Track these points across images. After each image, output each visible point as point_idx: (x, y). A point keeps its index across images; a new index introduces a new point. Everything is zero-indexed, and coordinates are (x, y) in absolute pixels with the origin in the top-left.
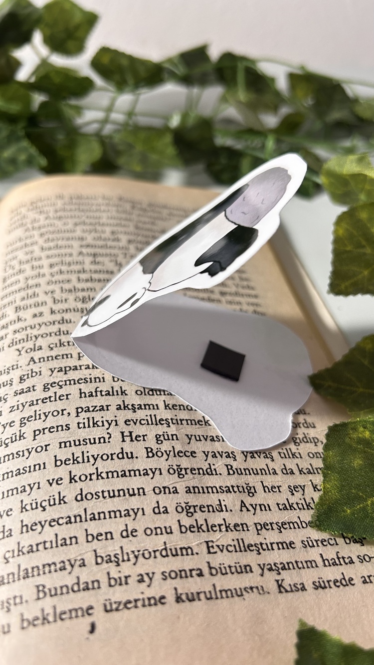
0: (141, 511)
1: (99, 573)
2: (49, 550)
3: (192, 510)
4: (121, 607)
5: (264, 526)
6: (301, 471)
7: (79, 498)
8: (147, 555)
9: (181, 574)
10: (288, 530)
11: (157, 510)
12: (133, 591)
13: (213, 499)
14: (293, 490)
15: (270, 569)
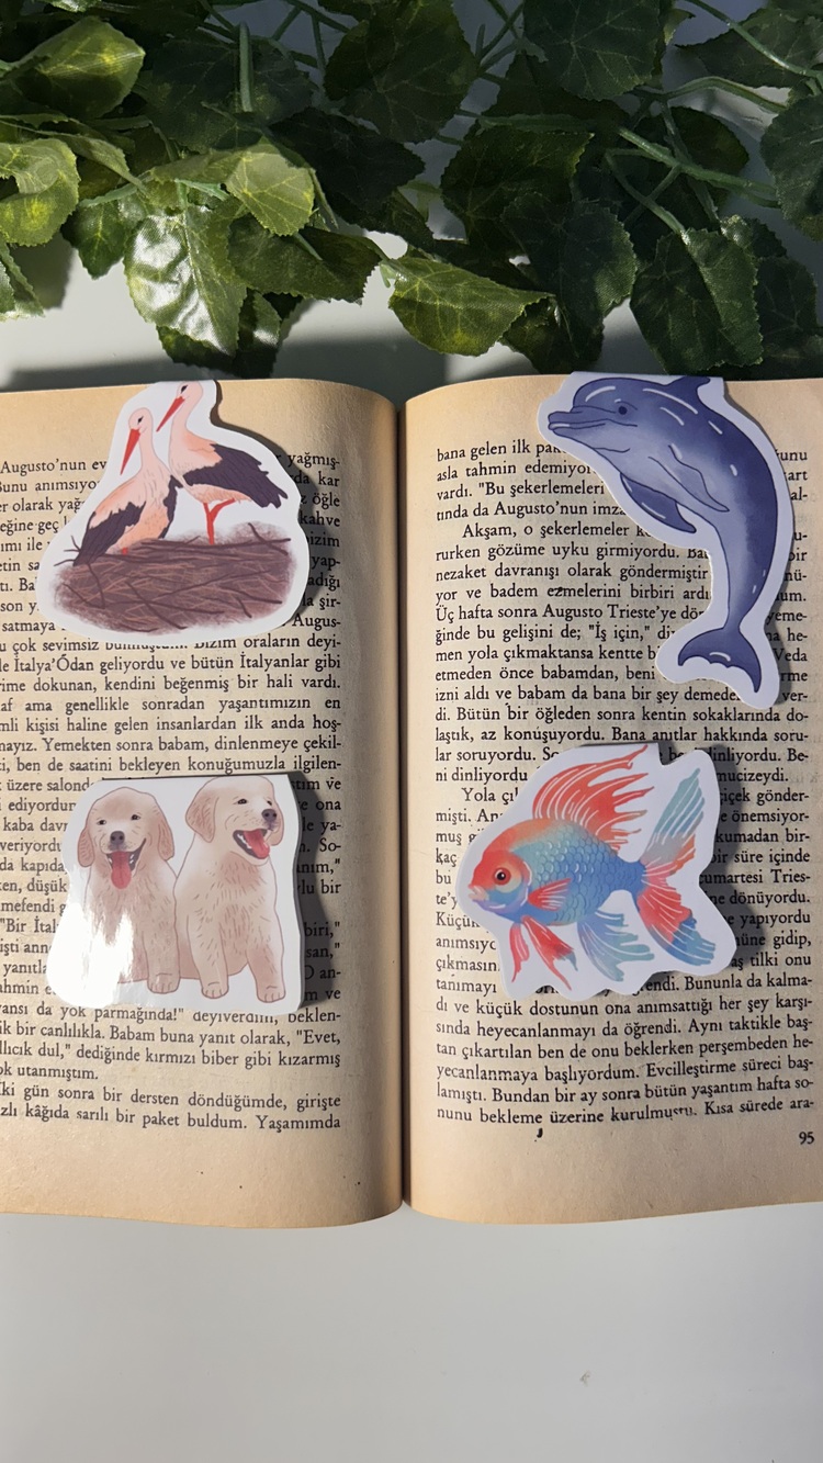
0: (591, 1031)
1: (548, 1088)
2: (504, 1058)
3: (640, 1031)
4: (565, 1119)
5: (709, 1048)
6: (770, 982)
7: (534, 1011)
8: (592, 1076)
9: (620, 1095)
10: (734, 1052)
11: (606, 1031)
12: (575, 1107)
13: (662, 1019)
14: (752, 1005)
15: (704, 1092)
